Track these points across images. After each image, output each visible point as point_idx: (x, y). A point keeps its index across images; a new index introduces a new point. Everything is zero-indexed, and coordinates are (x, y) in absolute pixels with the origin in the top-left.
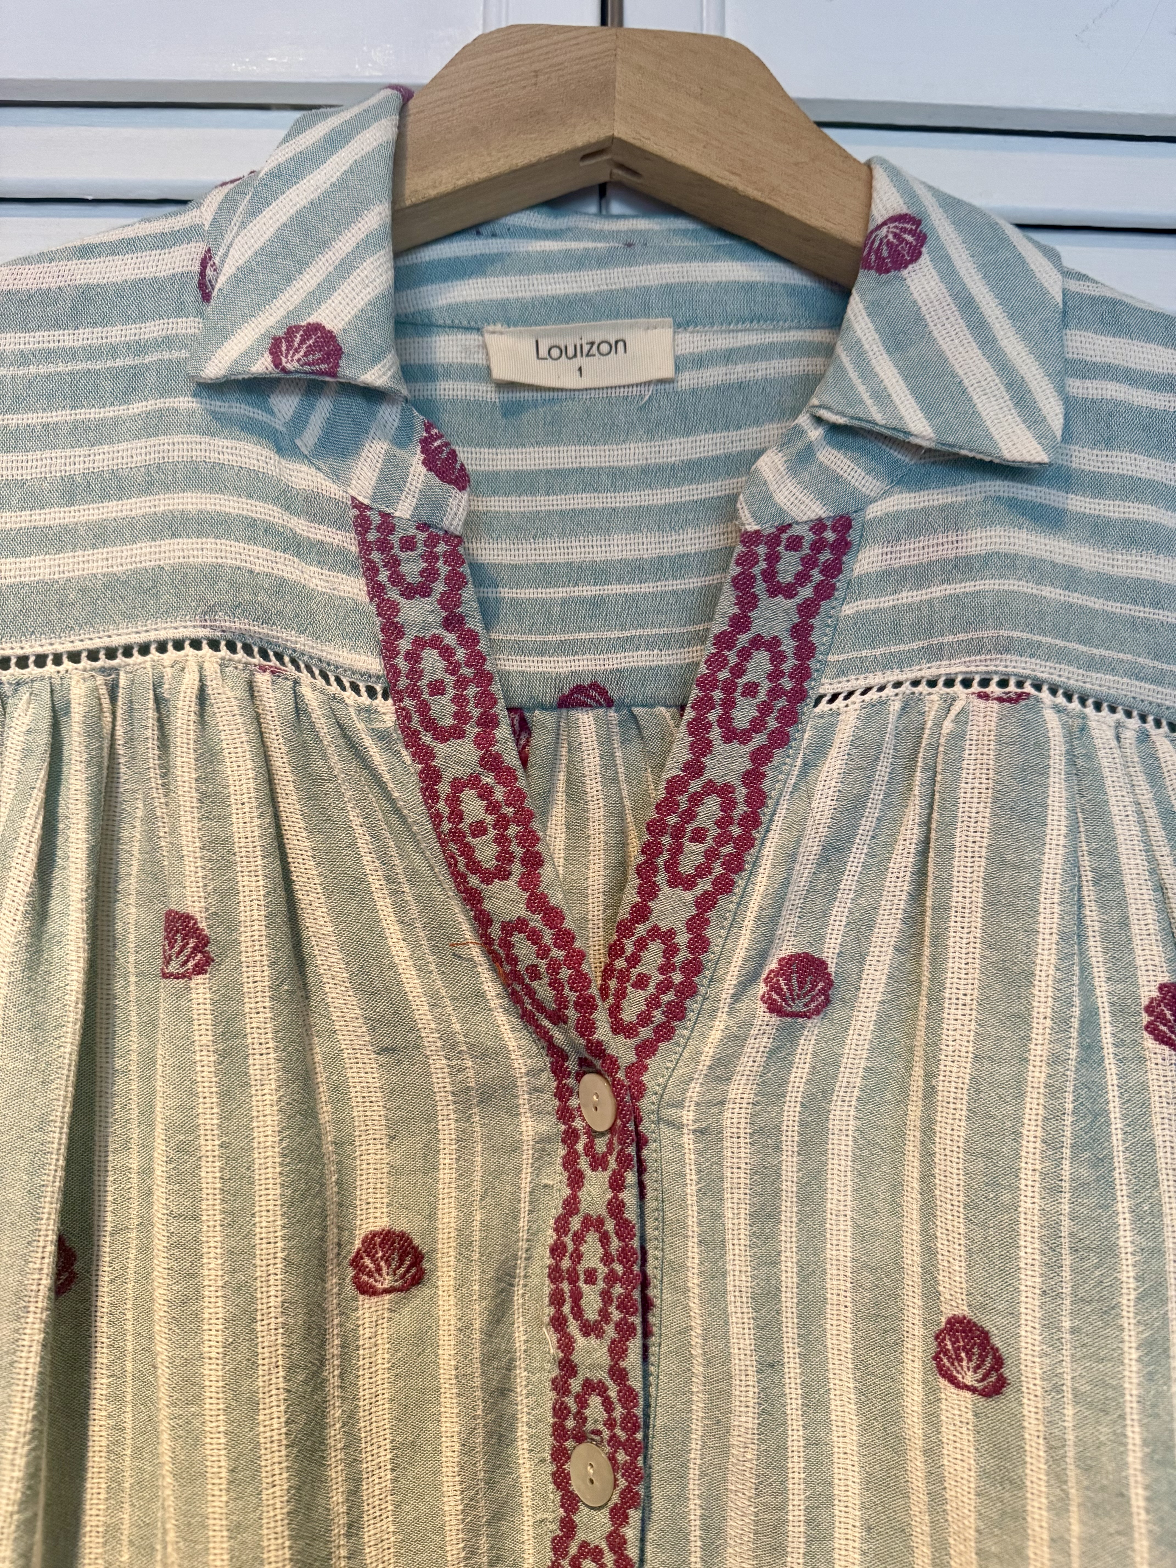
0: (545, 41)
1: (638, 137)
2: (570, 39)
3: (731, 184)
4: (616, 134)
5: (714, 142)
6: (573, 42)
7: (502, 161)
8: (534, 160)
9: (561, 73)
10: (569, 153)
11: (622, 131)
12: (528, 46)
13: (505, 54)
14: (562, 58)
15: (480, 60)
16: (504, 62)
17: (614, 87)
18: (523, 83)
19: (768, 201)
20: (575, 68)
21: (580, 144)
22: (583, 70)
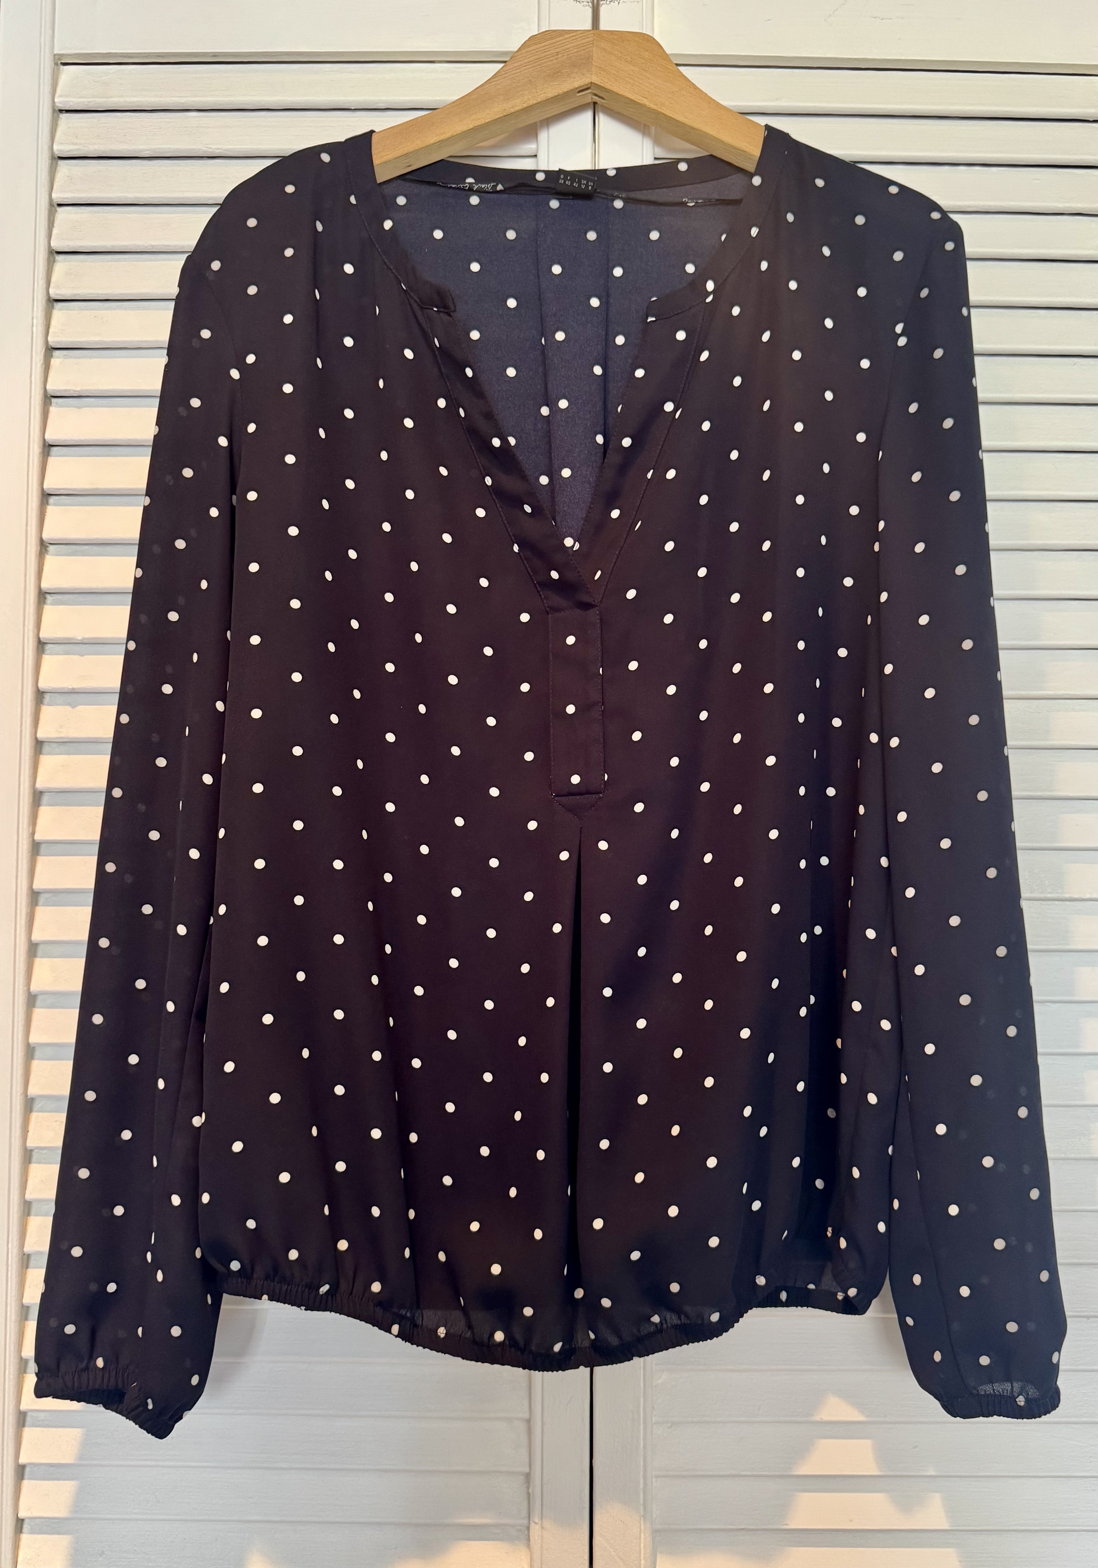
0: (561, 38)
1: (602, 82)
2: (573, 37)
3: (643, 102)
4: (593, 81)
5: (636, 83)
6: (574, 38)
7: (542, 95)
8: (556, 94)
9: (568, 53)
10: (572, 90)
11: (595, 79)
12: (554, 41)
13: (543, 44)
14: (569, 46)
15: (532, 48)
16: (542, 49)
17: (592, 59)
18: (552, 58)
19: (659, 110)
20: (576, 50)
21: (577, 86)
22: (578, 51)
